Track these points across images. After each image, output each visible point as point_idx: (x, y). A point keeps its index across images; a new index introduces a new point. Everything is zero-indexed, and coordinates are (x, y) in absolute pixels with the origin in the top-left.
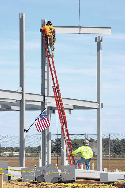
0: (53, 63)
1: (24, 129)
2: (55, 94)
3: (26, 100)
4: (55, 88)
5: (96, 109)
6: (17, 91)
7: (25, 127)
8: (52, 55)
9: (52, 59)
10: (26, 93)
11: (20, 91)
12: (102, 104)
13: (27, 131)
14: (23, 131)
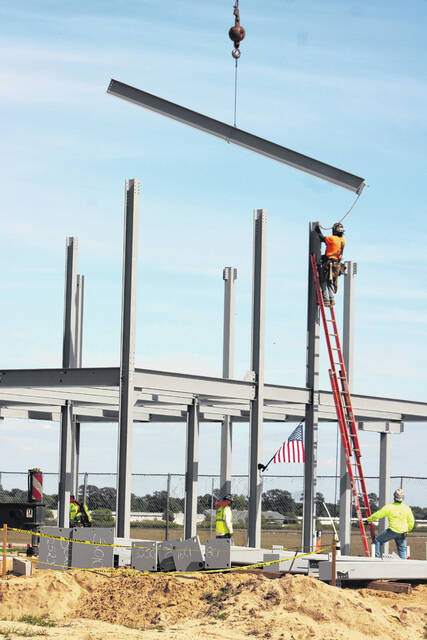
0: (333, 317)
1: (259, 463)
2: (333, 387)
3: (265, 400)
4: (335, 375)
6: (242, 380)
7: (261, 460)
8: (331, 301)
9: (332, 310)
10: (265, 385)
11: (251, 378)
13: (265, 468)
14: (256, 467)
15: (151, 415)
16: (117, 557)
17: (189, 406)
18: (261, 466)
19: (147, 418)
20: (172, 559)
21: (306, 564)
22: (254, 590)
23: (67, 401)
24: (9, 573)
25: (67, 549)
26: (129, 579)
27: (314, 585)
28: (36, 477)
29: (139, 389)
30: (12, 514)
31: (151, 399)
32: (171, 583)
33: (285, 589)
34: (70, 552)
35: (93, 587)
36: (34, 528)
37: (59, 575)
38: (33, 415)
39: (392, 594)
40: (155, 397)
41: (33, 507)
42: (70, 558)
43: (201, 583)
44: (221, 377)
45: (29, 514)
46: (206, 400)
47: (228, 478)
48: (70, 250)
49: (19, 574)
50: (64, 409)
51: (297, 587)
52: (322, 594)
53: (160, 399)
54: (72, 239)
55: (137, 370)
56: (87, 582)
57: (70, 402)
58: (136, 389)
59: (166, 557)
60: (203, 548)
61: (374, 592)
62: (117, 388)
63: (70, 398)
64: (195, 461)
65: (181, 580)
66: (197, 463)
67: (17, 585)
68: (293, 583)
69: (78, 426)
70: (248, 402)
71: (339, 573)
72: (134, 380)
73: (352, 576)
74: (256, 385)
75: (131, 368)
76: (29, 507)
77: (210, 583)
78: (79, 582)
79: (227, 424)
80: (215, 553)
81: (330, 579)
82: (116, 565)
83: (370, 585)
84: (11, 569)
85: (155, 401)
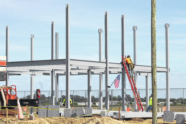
3: (109, 67)
5: (166, 72)
6: (102, 62)
7: (109, 85)
10: (109, 63)
11: (105, 61)
12: (169, 69)
13: (110, 87)
14: (107, 87)
15: (79, 73)
16: (60, 114)
17: (88, 70)
18: (109, 87)
19: (78, 74)
20: (75, 114)
21: (113, 114)
22: (93, 121)
23: (53, 69)
24: (28, 119)
25: (46, 112)
26: (62, 120)
27: (110, 119)
28: (39, 91)
29: (72, 65)
30: (32, 102)
31: (76, 68)
32: (73, 120)
33: (102, 121)
34: (47, 113)
35: (52, 122)
36: (37, 106)
37: (42, 119)
38: (44, 74)
39: (137, 122)
40: (78, 67)
41: (38, 100)
42: (47, 114)
43: (82, 120)
44: (99, 61)
45: (37, 102)
46: (92, 68)
47: (102, 91)
48: (52, 25)
49: (31, 119)
50: (52, 72)
51: (105, 120)
52: (112, 122)
53: (79, 68)
54: (53, 22)
55: (71, 60)
56: (50, 121)
57: (53, 70)
58: (70, 65)
59: (74, 113)
60: (84, 110)
61: (132, 121)
62: (65, 65)
63: (54, 68)
64: (90, 86)
65: (76, 119)
66: (91, 87)
67: (30, 122)
68: (104, 119)
69: (58, 76)
70: (105, 68)
71: (122, 116)
72: (70, 62)
73: (126, 117)
74: (106, 63)
75: (69, 59)
76: (37, 100)
77: (84, 120)
78: (48, 121)
79: (100, 75)
80: (88, 112)
81: (118, 118)
82: (60, 116)
83: (132, 119)
84: (29, 118)
85: (78, 69)
